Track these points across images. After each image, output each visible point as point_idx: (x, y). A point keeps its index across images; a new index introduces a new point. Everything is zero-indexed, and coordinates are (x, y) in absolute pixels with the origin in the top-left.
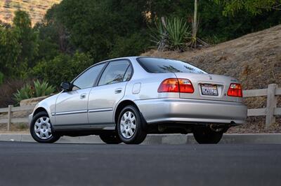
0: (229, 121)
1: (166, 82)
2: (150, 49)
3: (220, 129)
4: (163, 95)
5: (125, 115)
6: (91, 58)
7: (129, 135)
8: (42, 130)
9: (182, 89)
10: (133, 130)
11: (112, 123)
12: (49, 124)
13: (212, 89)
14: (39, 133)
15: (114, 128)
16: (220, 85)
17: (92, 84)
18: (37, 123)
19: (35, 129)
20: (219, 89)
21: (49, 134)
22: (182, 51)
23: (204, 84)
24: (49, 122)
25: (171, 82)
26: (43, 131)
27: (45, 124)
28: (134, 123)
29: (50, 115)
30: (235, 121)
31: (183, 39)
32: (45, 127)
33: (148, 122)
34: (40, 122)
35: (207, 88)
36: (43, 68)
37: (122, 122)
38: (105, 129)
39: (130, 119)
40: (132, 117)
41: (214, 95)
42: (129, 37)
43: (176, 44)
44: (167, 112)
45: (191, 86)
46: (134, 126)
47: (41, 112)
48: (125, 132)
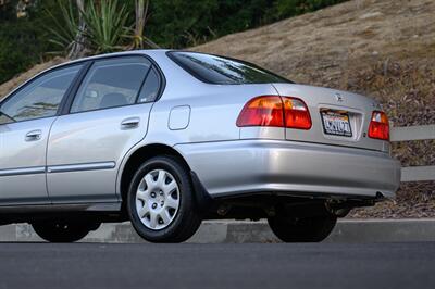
0: (372, 192)
1: (255, 105)
4: (248, 132)
5: (148, 177)
7: (160, 221)
9: (290, 121)
10: (171, 211)
13: (340, 122)
20: (354, 122)
23: (326, 112)
25: (266, 104)
28: (174, 194)
33: (211, 192)
37: (140, 193)
38: (91, 208)
39: (164, 186)
40: (168, 181)
41: (344, 134)
45: (306, 114)
46: (175, 203)
48: (148, 216)
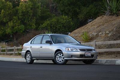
2: (102, 15)
22: (118, 16)
42: (88, 7)
43: (114, 12)
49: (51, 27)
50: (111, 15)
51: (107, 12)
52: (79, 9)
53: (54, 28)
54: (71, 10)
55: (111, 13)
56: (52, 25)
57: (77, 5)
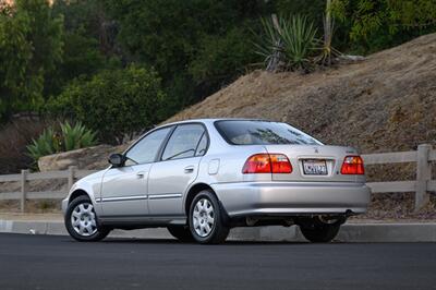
0: (344, 210)
2: (253, 68)
3: (334, 221)
4: (250, 176)
5: (199, 203)
6: (157, 77)
7: (205, 231)
8: (82, 223)
9: (276, 168)
10: (210, 225)
11: (183, 215)
12: (92, 214)
13: (319, 166)
14: (78, 227)
15: (184, 222)
16: (329, 160)
17: (153, 156)
18: (75, 213)
19: (73, 221)
20: (330, 165)
21: (93, 228)
22: (307, 72)
23: (306, 160)
24: (93, 210)
26: (84, 225)
27: (86, 214)
28: (211, 214)
29: (93, 201)
30: (353, 210)
31: (308, 50)
32: (86, 219)
33: (230, 214)
34: (79, 211)
35: (311, 165)
36: (76, 96)
37: (195, 213)
38: (172, 222)
39: (207, 209)
40: (208, 207)
41: (321, 173)
43: (296, 59)
44: (256, 201)
45: (288, 164)
46: (212, 220)
47: (80, 197)
48: (199, 227)
49: (87, 108)
50: (284, 68)
51: (273, 60)
52: (193, 41)
53: (98, 112)
54: (163, 46)
55: (286, 62)
56: (89, 98)
57: (186, 28)
